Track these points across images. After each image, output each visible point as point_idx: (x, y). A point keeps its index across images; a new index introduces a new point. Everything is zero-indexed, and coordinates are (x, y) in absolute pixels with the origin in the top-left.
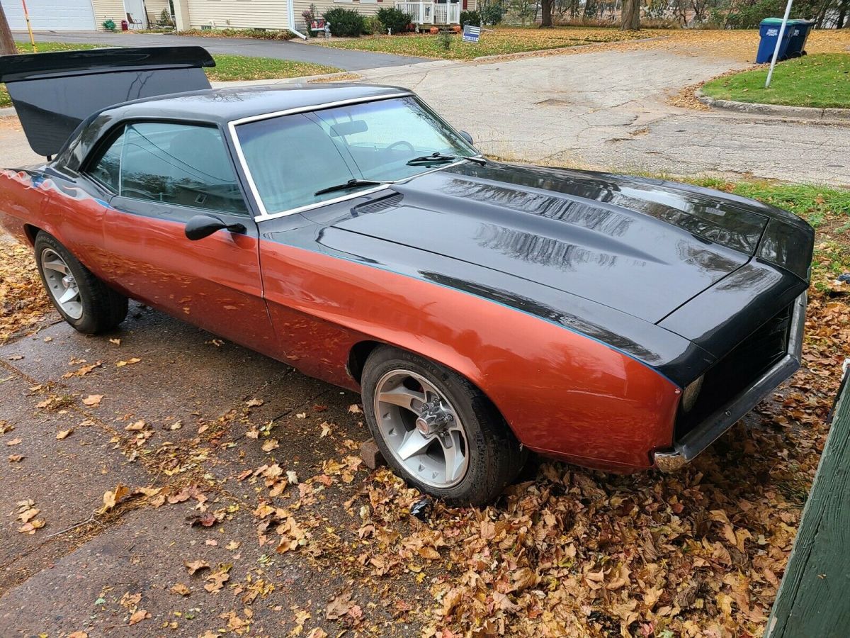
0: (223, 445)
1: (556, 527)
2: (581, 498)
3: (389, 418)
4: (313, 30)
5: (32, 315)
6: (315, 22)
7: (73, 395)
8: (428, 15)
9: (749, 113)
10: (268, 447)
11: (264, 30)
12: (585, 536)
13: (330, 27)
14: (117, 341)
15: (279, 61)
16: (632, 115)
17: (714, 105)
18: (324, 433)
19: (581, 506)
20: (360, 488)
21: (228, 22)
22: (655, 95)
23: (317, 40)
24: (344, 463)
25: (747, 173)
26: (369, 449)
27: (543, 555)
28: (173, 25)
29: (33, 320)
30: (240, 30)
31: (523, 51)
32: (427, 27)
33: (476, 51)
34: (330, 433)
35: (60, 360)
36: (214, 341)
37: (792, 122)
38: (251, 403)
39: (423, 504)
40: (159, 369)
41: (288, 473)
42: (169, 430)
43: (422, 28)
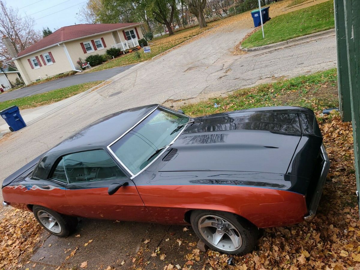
0: (145, 263)
1: (279, 250)
2: (282, 235)
3: (205, 232)
4: (83, 67)
5: (36, 237)
6: (83, 64)
7: (75, 265)
8: (126, 46)
9: (262, 50)
10: (162, 258)
11: (63, 73)
12: (290, 250)
13: (90, 64)
14: (79, 236)
15: (76, 86)
16: (221, 65)
17: (249, 51)
18: (180, 244)
19: (283, 239)
20: (204, 261)
21: (47, 75)
22: (225, 53)
23: (86, 71)
24: (193, 253)
25: (273, 76)
26: (201, 245)
27: (279, 262)
28: (23, 83)
29: (38, 239)
30: (53, 76)
31: (169, 49)
32: (127, 51)
33: (151, 55)
34: (182, 243)
35: (60, 253)
36: (117, 221)
37: (278, 49)
38: (146, 242)
39: (231, 259)
40: (102, 241)
41: (176, 266)
42: (121, 265)
43: (126, 52)
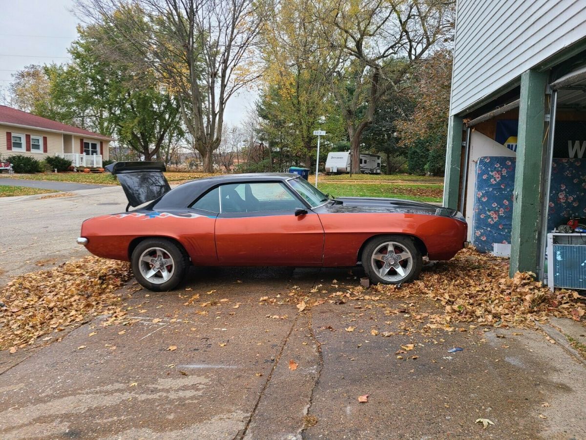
6: (2, 164)
8: (82, 161)
13: (13, 167)
32: (82, 169)
43: (79, 169)
